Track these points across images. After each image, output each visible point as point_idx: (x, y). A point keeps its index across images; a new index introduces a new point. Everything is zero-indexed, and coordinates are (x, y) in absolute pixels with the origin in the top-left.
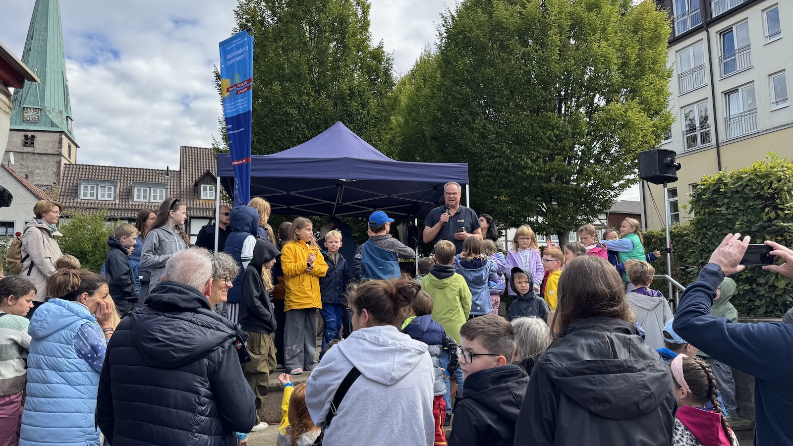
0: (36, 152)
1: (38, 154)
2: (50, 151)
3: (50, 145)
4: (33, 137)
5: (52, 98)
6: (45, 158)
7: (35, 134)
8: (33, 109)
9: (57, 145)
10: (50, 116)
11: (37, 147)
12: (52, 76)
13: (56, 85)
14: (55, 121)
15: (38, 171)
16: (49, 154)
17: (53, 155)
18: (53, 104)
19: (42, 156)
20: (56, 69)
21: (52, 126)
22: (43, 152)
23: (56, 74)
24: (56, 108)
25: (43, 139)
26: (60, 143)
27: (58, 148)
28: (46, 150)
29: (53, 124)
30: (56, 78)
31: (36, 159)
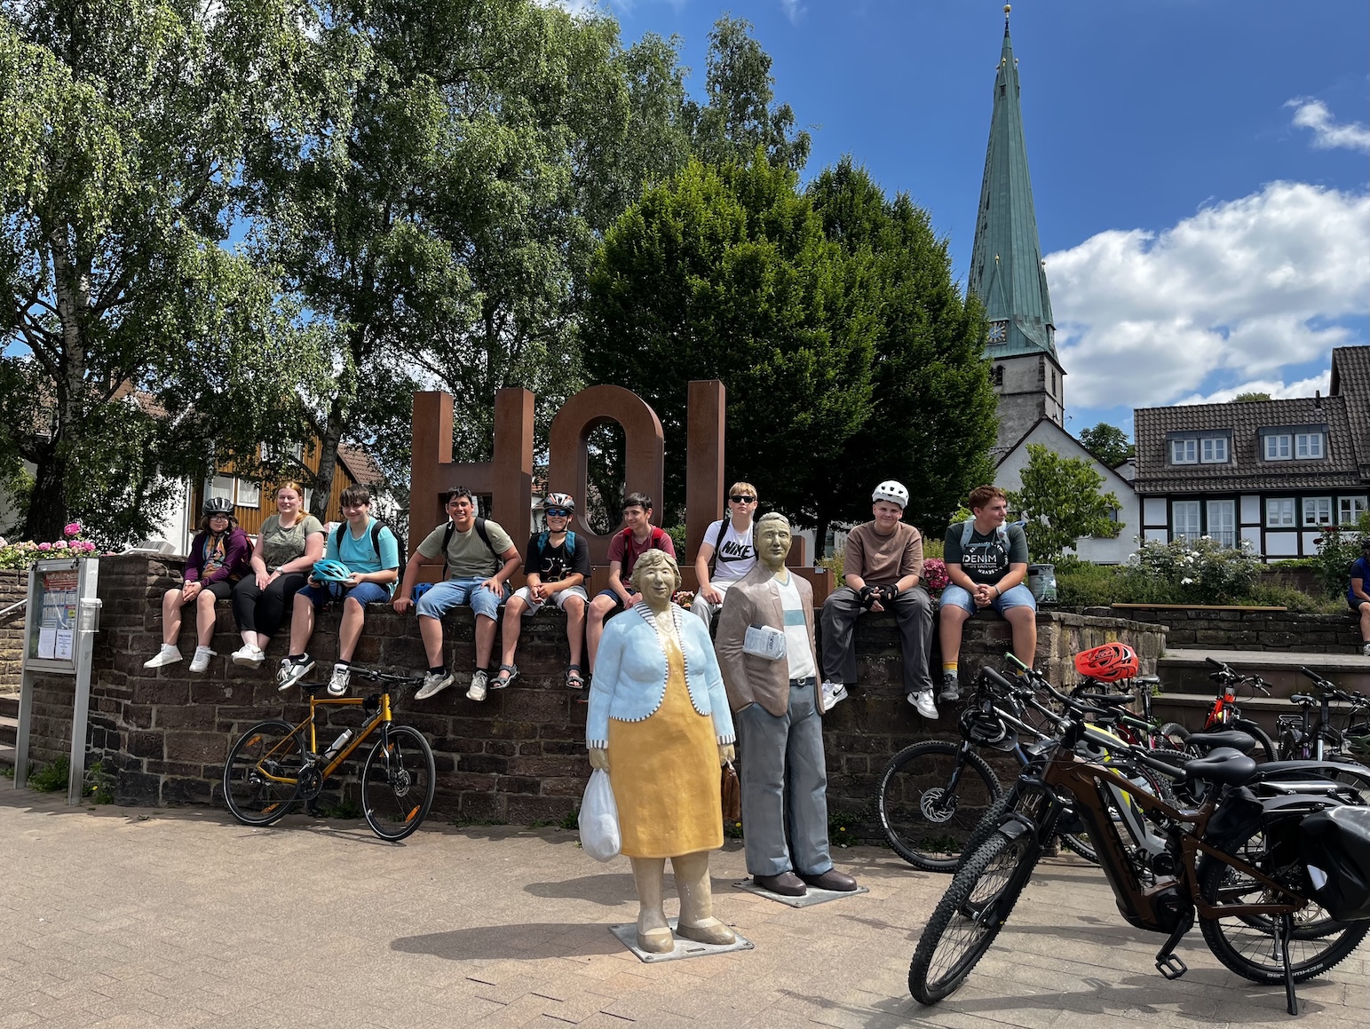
0: (1006, 392)
1: (1009, 395)
2: (1027, 388)
3: (1026, 378)
4: (1000, 368)
5: (1024, 299)
6: (1020, 401)
7: (1002, 363)
8: (998, 322)
9: (1037, 376)
10: (1023, 330)
11: (1007, 384)
12: (1021, 261)
13: (1028, 276)
14: (1031, 335)
15: (1010, 424)
16: (1026, 393)
17: (1031, 393)
18: (1025, 309)
19: (1014, 399)
20: (1026, 248)
21: (1027, 346)
22: (1016, 391)
23: (1026, 257)
24: (1031, 313)
25: (1015, 370)
26: (1042, 371)
27: (1039, 380)
28: (1020, 387)
29: (1028, 343)
30: (1027, 264)
31: (1006, 404)
